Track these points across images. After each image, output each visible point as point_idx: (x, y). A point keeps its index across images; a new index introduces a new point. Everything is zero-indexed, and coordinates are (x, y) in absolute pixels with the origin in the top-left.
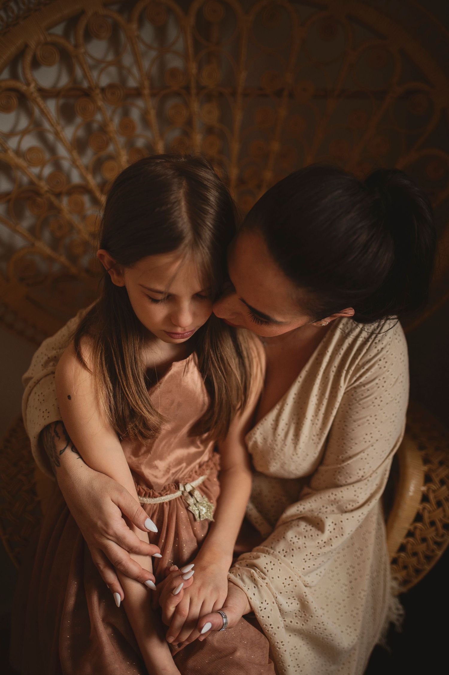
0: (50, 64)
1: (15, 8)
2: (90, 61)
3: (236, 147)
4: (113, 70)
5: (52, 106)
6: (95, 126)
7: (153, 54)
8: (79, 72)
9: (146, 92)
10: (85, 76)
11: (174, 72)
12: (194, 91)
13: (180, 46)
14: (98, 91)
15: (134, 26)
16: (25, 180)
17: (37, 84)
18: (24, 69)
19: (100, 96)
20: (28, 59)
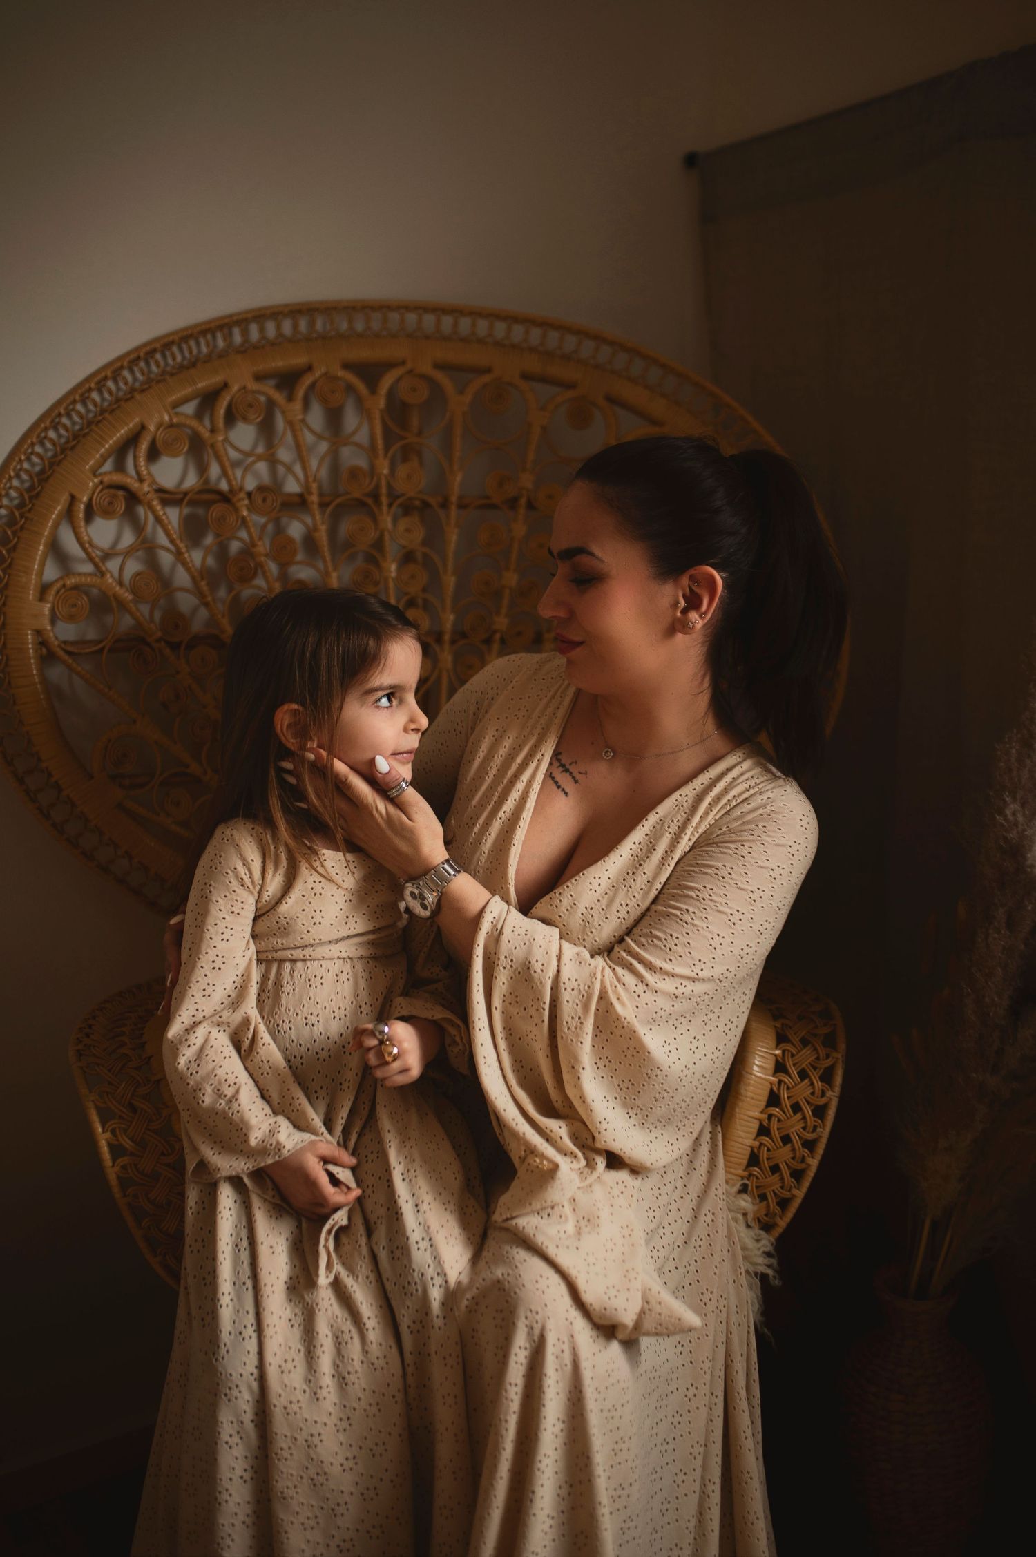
0: (174, 455)
1: (130, 378)
2: (233, 454)
3: (450, 581)
4: (262, 467)
5: (173, 515)
6: (235, 546)
7: (324, 447)
8: (214, 470)
9: (314, 498)
10: (224, 473)
11: (354, 473)
12: (384, 500)
13: (363, 437)
14: (242, 495)
15: (297, 405)
16: (127, 621)
17: (154, 482)
18: (135, 458)
19: (246, 502)
20: (144, 446)
